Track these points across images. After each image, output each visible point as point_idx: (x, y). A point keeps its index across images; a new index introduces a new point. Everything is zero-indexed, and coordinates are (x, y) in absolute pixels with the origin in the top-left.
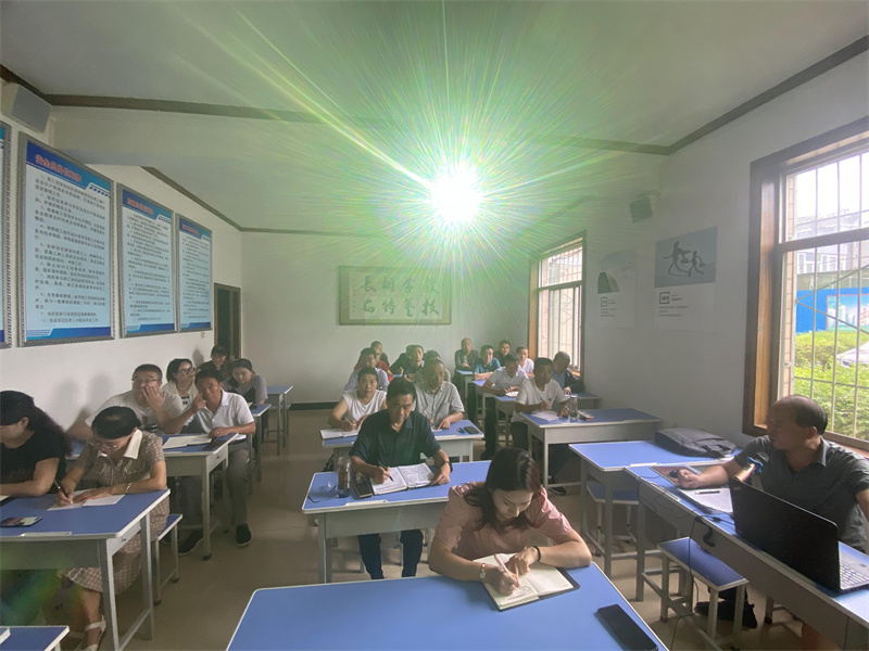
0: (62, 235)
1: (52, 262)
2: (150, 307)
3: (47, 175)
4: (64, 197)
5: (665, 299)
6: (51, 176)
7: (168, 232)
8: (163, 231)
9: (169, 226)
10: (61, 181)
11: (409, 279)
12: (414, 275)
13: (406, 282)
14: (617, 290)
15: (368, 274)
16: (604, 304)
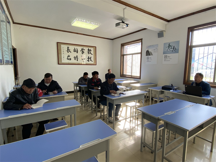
5: (166, 57)
11: (83, 49)
12: (84, 48)
13: (82, 50)
14: (152, 55)
15: (68, 46)
16: (148, 58)
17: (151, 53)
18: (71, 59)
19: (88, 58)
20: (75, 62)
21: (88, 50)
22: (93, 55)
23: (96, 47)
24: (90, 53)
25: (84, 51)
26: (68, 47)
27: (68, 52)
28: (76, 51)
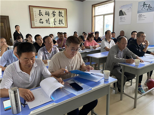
5: (140, 16)
11: (54, 12)
13: (53, 13)
14: (126, 15)
15: (40, 9)
16: (121, 19)
17: (125, 12)
18: (43, 23)
19: (60, 21)
21: (59, 12)
22: (64, 17)
23: (66, 9)
24: (61, 16)
25: (55, 14)
26: (40, 11)
27: (40, 16)
28: (47, 14)
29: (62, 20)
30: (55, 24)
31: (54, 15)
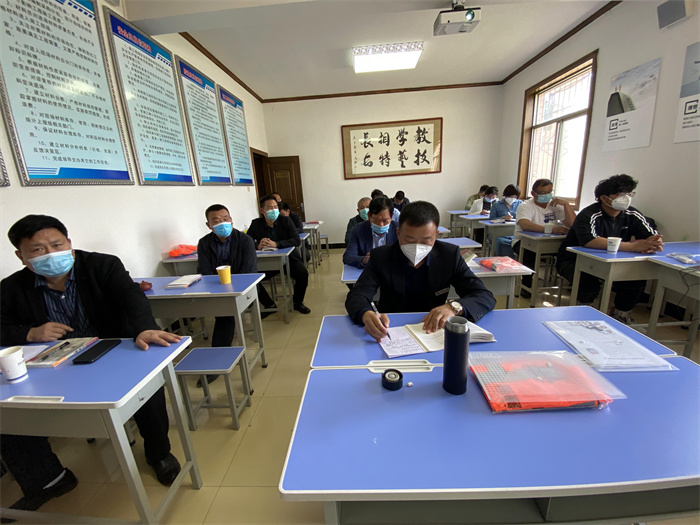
0: (149, 98)
1: (147, 120)
2: (214, 163)
3: (128, 45)
4: (144, 65)
5: (691, 108)
6: (132, 47)
7: (214, 101)
8: (211, 100)
9: (214, 95)
10: (138, 50)
11: (403, 132)
12: (407, 128)
13: (400, 135)
14: (632, 108)
15: (366, 131)
16: (614, 126)
17: (628, 100)
18: (371, 164)
19: (417, 156)
20: (384, 169)
21: (419, 131)
22: (432, 144)
23: (442, 119)
24: (424, 139)
25: (405, 137)
26: (365, 134)
27: (366, 147)
28: (386, 140)
29: (425, 152)
30: (403, 166)
31: (403, 141)
